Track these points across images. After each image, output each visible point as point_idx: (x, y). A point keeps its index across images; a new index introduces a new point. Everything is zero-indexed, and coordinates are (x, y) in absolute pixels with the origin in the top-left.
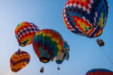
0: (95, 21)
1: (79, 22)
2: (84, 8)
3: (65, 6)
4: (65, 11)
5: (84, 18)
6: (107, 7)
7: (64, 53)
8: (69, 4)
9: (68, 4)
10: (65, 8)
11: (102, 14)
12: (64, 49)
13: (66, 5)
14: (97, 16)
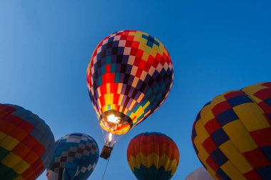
0: (130, 108)
1: (108, 86)
2: (134, 70)
3: (114, 35)
4: (105, 42)
5: (120, 86)
6: (163, 97)
8: (121, 39)
9: (120, 36)
10: (112, 36)
11: (148, 103)
13: (118, 34)
14: (139, 101)
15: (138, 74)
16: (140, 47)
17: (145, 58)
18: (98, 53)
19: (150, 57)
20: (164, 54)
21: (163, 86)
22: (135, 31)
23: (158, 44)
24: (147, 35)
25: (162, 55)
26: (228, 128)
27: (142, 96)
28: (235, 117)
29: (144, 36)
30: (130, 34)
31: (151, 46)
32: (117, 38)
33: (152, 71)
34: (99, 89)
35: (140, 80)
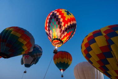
3: (54, 11)
7: (33, 58)
8: (57, 12)
10: (53, 11)
11: (68, 36)
12: (35, 54)
14: (65, 35)
15: (64, 25)
16: (64, 15)
17: (66, 19)
18: (49, 18)
19: (68, 19)
20: (73, 17)
21: (73, 30)
22: (62, 9)
23: (70, 14)
24: (67, 11)
25: (72, 18)
26: (92, 46)
27: (66, 33)
28: (95, 42)
29: (65, 11)
30: (60, 10)
31: (68, 15)
32: (56, 12)
33: (69, 24)
34: (50, 31)
35: (65, 28)
